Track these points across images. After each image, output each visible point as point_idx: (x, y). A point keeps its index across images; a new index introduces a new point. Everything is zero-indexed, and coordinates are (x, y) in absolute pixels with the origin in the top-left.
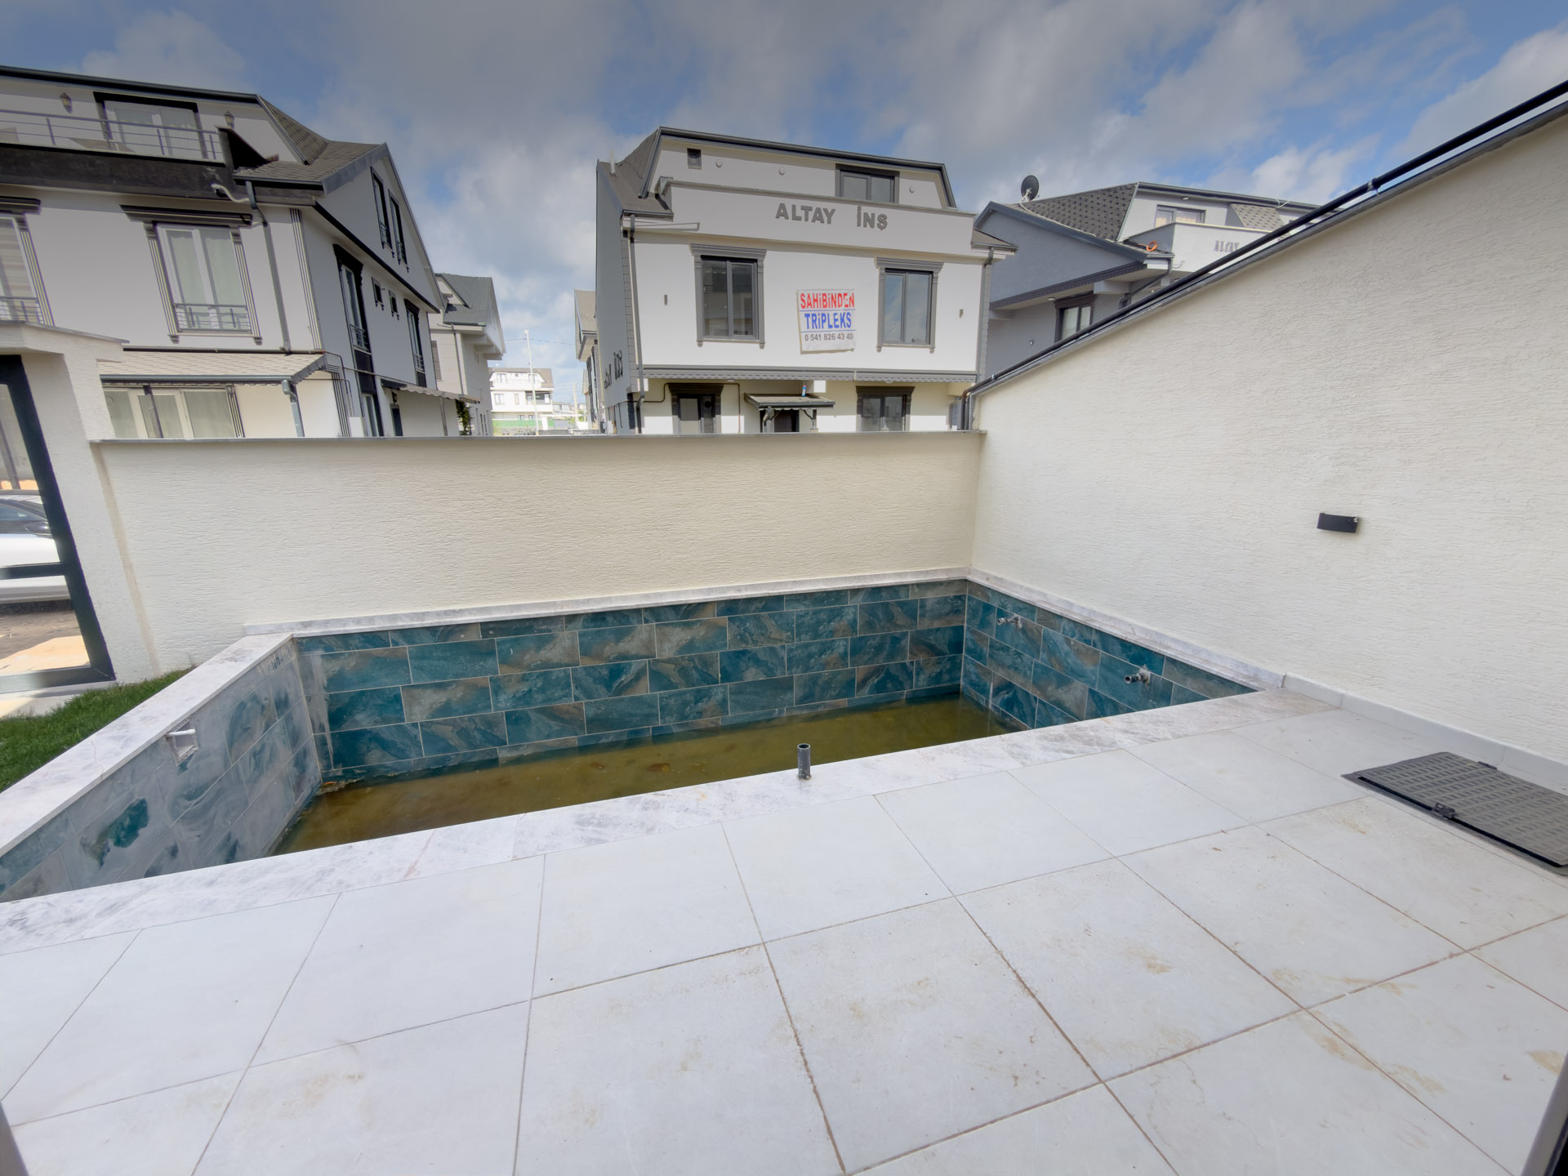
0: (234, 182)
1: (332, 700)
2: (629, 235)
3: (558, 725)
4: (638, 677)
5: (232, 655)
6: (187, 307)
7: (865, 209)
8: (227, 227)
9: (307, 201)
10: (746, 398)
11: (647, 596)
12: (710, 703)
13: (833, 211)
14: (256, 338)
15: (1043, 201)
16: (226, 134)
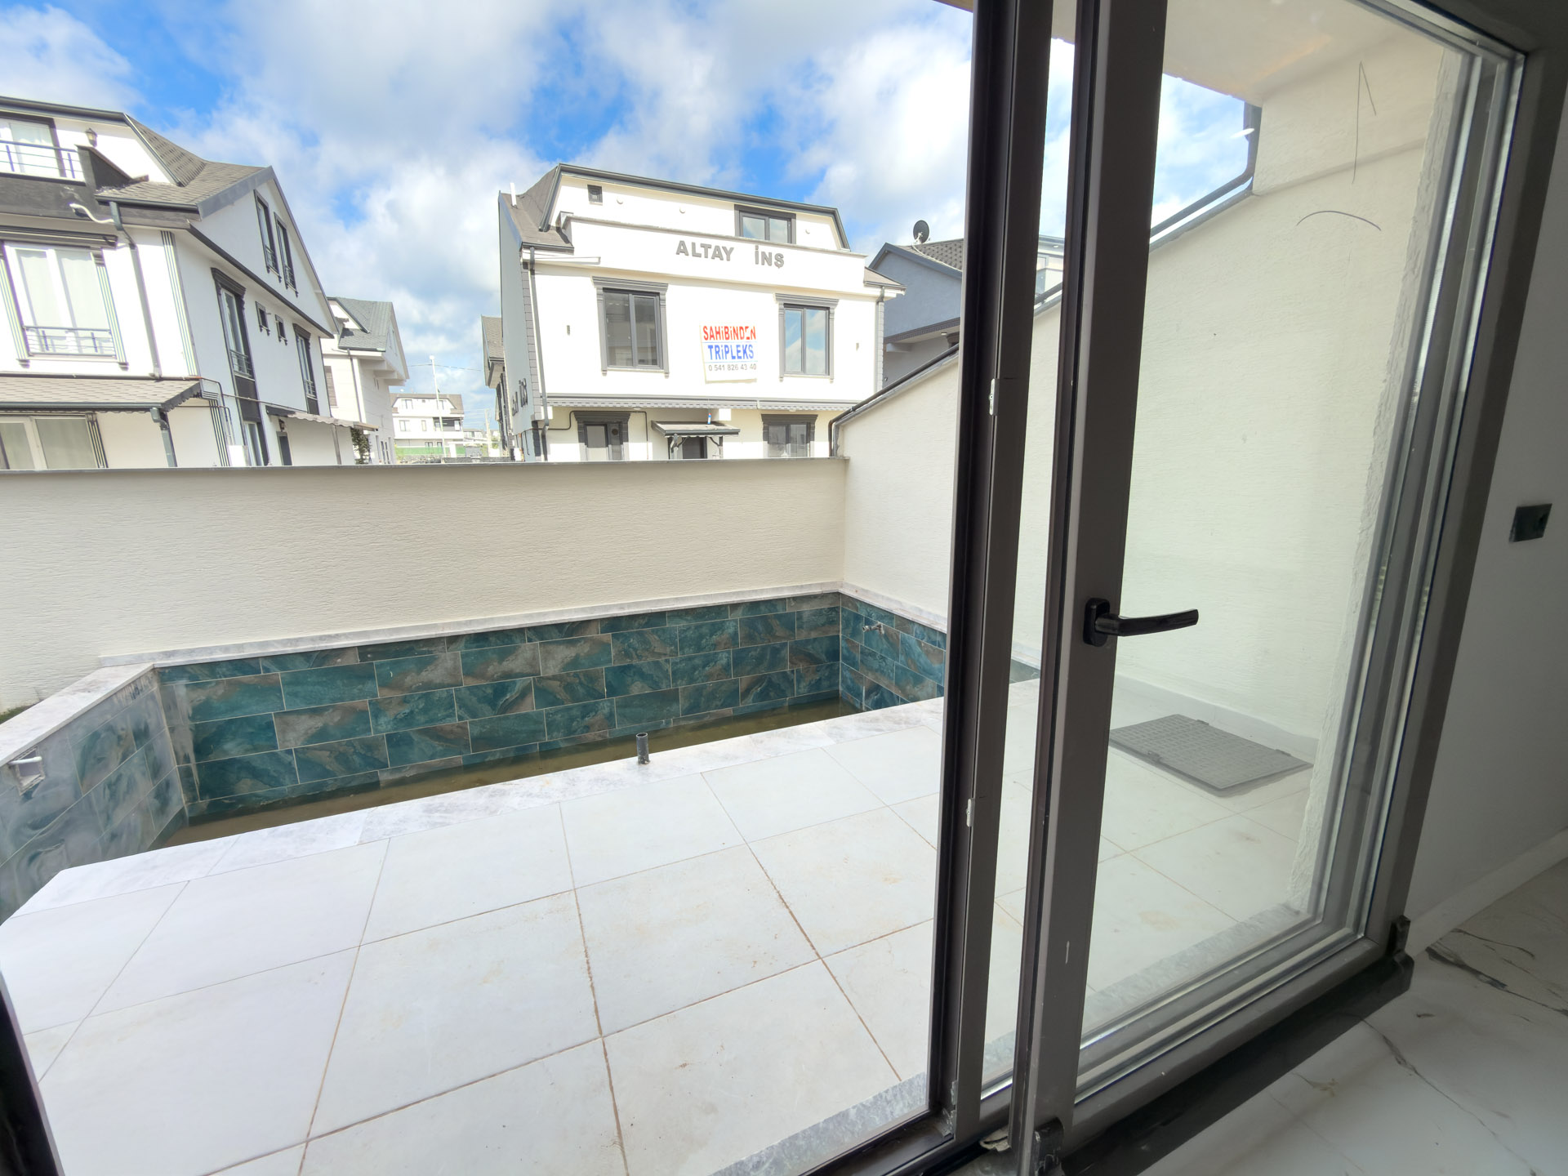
0: (97, 202)
1: (197, 731)
2: (529, 267)
3: (442, 746)
4: (523, 694)
5: (86, 687)
6: (40, 330)
7: (762, 248)
8: (88, 247)
9: (180, 224)
10: (654, 425)
11: (530, 616)
12: (597, 718)
13: (732, 249)
14: (121, 364)
15: (933, 245)
16: (87, 153)
